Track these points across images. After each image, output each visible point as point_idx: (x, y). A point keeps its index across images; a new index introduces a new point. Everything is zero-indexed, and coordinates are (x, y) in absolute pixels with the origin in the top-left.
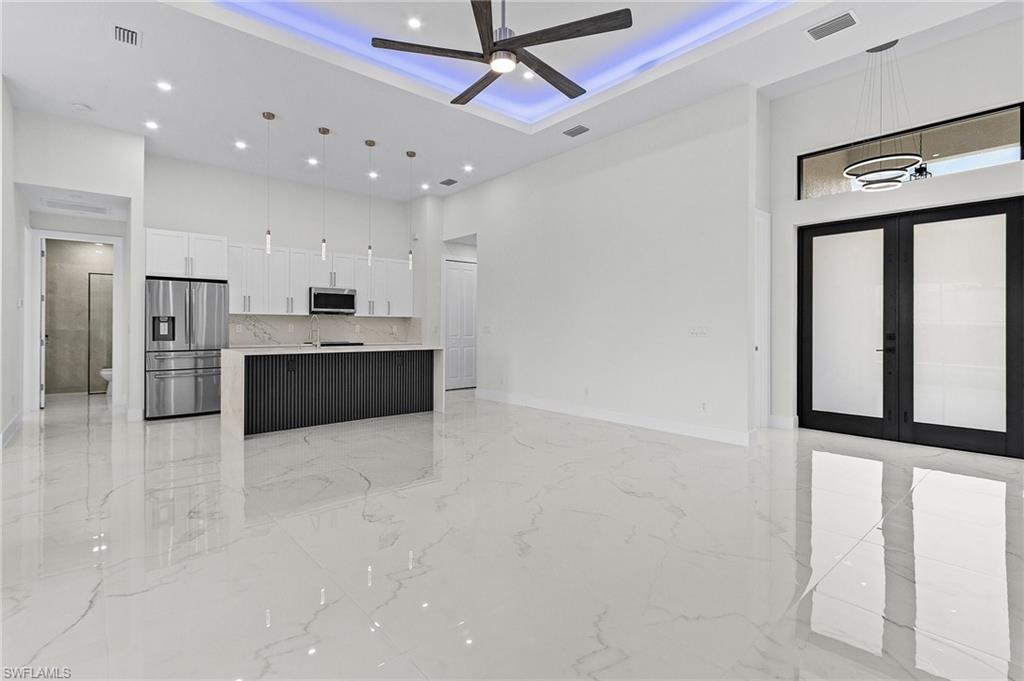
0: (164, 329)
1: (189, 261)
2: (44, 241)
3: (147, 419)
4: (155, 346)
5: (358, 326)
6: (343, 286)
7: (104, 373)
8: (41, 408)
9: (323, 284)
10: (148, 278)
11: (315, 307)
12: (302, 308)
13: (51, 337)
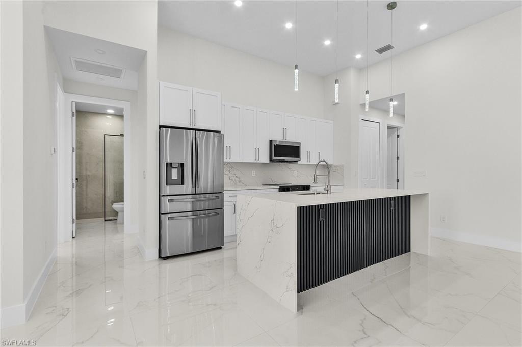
0: (175, 174)
1: (192, 113)
2: (74, 104)
3: (163, 258)
4: (168, 190)
5: (296, 171)
6: (291, 139)
7: (116, 206)
8: (73, 238)
9: (279, 138)
10: (161, 127)
11: (274, 156)
12: (265, 158)
13: (80, 180)
